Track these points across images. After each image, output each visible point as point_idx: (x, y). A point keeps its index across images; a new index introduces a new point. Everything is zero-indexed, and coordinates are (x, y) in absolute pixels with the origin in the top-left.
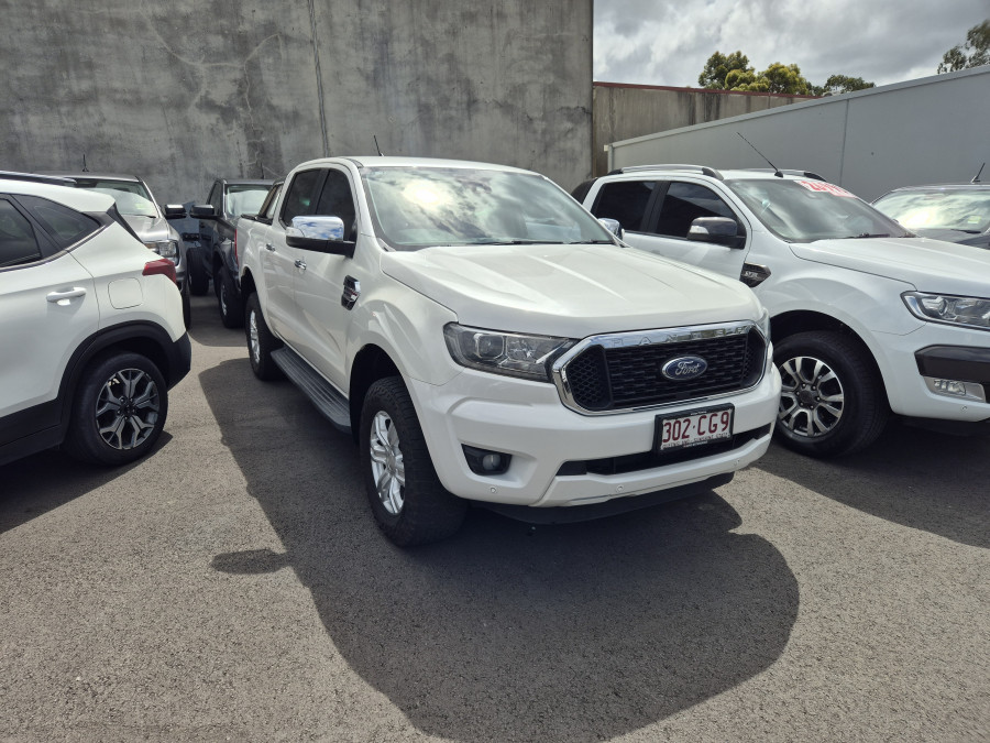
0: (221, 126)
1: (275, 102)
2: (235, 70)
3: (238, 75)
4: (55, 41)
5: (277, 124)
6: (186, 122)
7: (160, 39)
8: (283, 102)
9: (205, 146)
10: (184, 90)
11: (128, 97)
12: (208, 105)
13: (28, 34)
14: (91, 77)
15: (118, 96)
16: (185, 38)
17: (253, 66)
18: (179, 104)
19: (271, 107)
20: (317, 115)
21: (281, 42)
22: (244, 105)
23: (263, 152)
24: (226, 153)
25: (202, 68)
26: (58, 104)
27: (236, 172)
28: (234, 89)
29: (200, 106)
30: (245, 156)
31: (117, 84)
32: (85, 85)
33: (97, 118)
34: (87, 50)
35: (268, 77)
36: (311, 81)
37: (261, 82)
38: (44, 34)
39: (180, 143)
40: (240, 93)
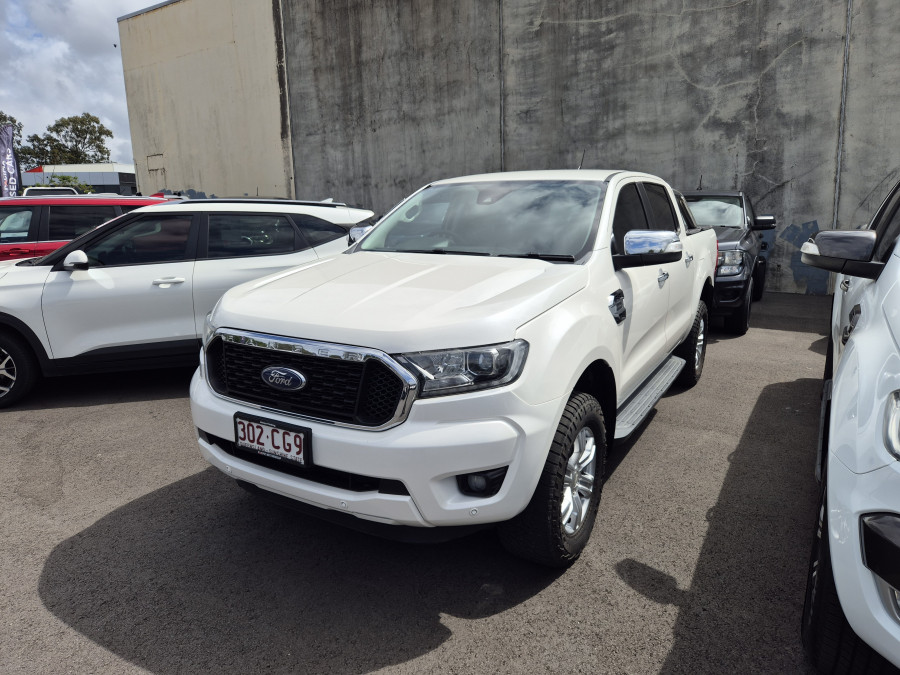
0: (724, 141)
1: (786, 109)
2: (749, 84)
3: (750, 90)
4: (604, 94)
5: (784, 131)
6: (691, 144)
7: (683, 73)
8: (794, 107)
9: (705, 162)
10: (695, 114)
11: (648, 128)
12: (716, 123)
13: (587, 93)
14: (623, 117)
15: (640, 128)
16: (705, 67)
17: (769, 78)
18: (688, 127)
19: (780, 115)
20: (835, 114)
21: (805, 47)
22: (751, 118)
23: (762, 161)
24: (724, 165)
25: (715, 90)
26: (597, 141)
27: (731, 183)
28: (744, 104)
29: (706, 127)
30: (742, 168)
31: (641, 119)
32: (618, 124)
33: (621, 148)
34: (624, 96)
35: (783, 85)
36: (833, 78)
37: (774, 92)
38: (597, 90)
39: (683, 161)
40: (750, 106)
